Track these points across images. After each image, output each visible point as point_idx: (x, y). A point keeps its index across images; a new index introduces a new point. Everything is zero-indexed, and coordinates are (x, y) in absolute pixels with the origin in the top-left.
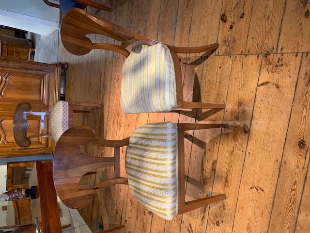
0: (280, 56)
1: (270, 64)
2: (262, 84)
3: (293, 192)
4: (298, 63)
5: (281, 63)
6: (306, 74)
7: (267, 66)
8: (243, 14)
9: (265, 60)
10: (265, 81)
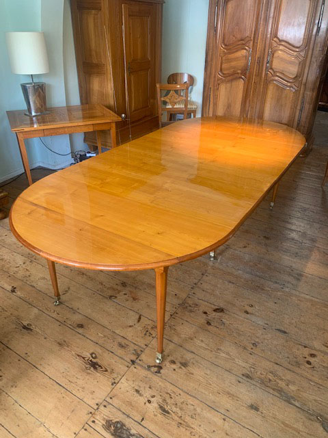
0: (154, 336)
1: (152, 328)
2: (140, 318)
3: (52, 311)
4: (139, 344)
5: (148, 334)
6: (127, 345)
7: (152, 326)
8: (210, 325)
10: (141, 320)
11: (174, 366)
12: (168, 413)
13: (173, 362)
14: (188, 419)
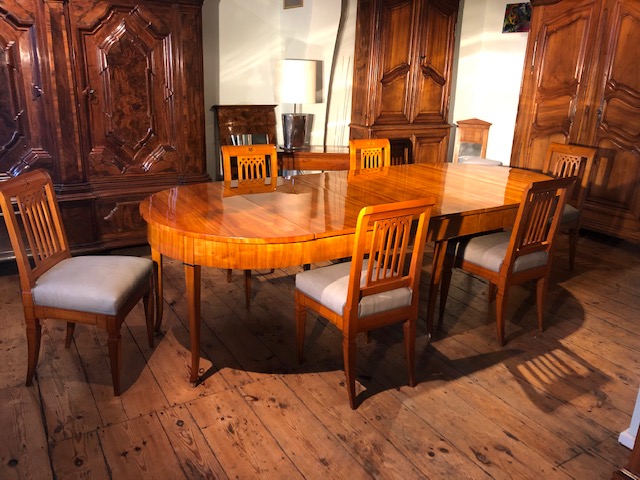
11: (271, 404)
12: (233, 432)
13: (273, 400)
14: (247, 444)
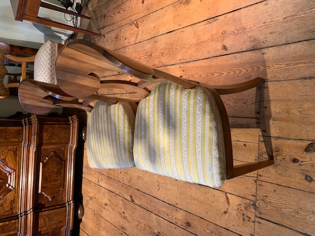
0: (253, 219)
1: (246, 208)
2: (227, 198)
3: (163, 213)
5: (246, 219)
7: (244, 205)
8: (311, 180)
9: (250, 203)
